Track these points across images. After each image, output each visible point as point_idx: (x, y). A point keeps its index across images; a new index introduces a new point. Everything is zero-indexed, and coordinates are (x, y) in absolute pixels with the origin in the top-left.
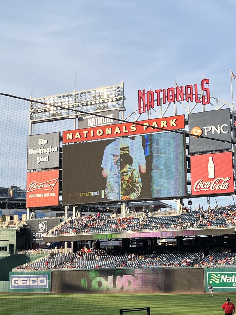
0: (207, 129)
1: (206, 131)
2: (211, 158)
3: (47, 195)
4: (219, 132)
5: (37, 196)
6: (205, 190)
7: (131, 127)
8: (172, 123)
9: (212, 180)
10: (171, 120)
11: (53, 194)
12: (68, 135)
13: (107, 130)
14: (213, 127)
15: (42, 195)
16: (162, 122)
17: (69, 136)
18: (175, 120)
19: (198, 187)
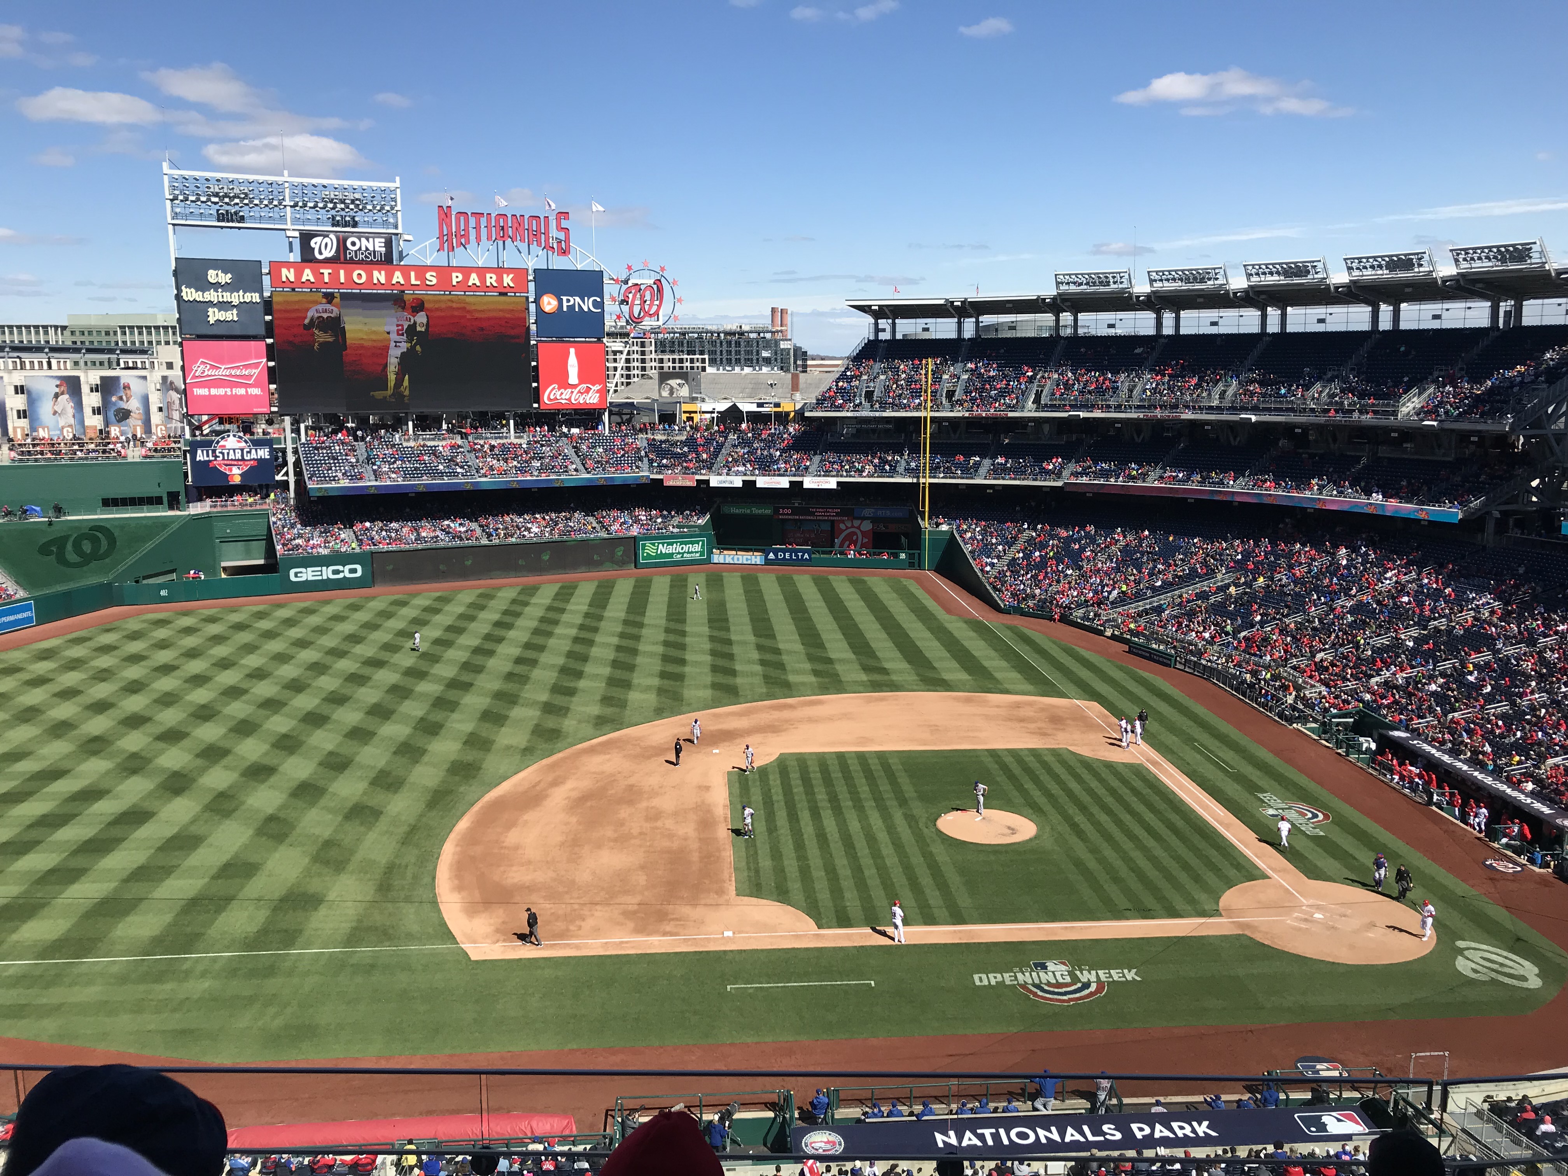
0: (568, 301)
1: (565, 304)
2: (572, 351)
3: (241, 391)
4: (586, 309)
5: (214, 391)
6: (563, 402)
7: (428, 276)
8: (507, 280)
9: (574, 386)
10: (505, 276)
11: (256, 391)
12: (284, 271)
13: (376, 274)
14: (578, 299)
15: (228, 390)
16: (488, 276)
17: (288, 274)
18: (511, 276)
19: (552, 397)
